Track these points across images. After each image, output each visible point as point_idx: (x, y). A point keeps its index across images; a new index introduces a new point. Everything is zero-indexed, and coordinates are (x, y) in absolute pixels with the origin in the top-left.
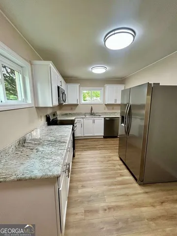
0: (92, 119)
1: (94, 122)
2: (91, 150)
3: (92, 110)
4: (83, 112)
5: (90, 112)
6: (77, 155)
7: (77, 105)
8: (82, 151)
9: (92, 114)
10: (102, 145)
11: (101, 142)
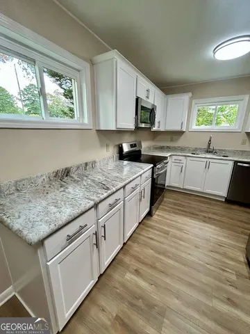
0: (206, 160)
1: (207, 166)
2: (185, 216)
3: (209, 144)
4: (192, 146)
5: (206, 147)
6: (158, 215)
7: (181, 133)
8: (169, 212)
9: (208, 151)
10: (214, 214)
11: (217, 209)
